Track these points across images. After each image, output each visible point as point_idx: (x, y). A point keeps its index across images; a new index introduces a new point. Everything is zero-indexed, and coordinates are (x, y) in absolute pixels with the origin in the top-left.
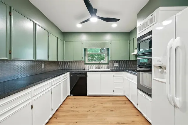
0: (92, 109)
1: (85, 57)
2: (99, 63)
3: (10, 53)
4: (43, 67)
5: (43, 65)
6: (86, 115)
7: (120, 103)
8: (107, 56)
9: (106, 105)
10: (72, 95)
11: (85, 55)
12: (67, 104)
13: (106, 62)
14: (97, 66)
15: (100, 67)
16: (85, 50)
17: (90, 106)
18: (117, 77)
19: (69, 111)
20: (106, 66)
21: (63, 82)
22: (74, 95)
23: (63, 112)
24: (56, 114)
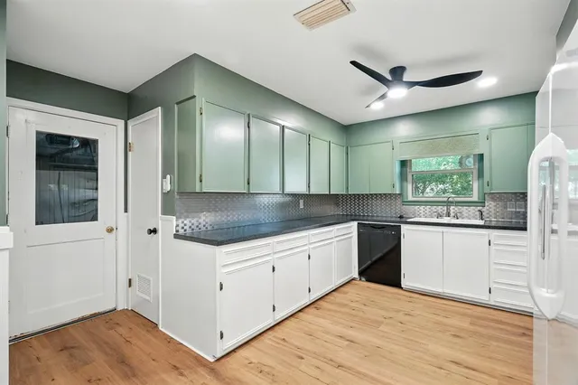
0: (401, 317)
1: (405, 184)
2: (446, 199)
3: (249, 184)
4: (302, 206)
5: (301, 202)
6: (380, 323)
7: (501, 329)
8: (479, 177)
9: (445, 320)
10: (363, 279)
11: (403, 177)
12: (346, 293)
13: (475, 198)
14: (443, 209)
15: (452, 214)
16: (404, 164)
17: (398, 311)
18: (501, 248)
19: (346, 305)
20: (473, 210)
21: (338, 241)
22: (368, 280)
23: (332, 304)
24: (319, 302)
